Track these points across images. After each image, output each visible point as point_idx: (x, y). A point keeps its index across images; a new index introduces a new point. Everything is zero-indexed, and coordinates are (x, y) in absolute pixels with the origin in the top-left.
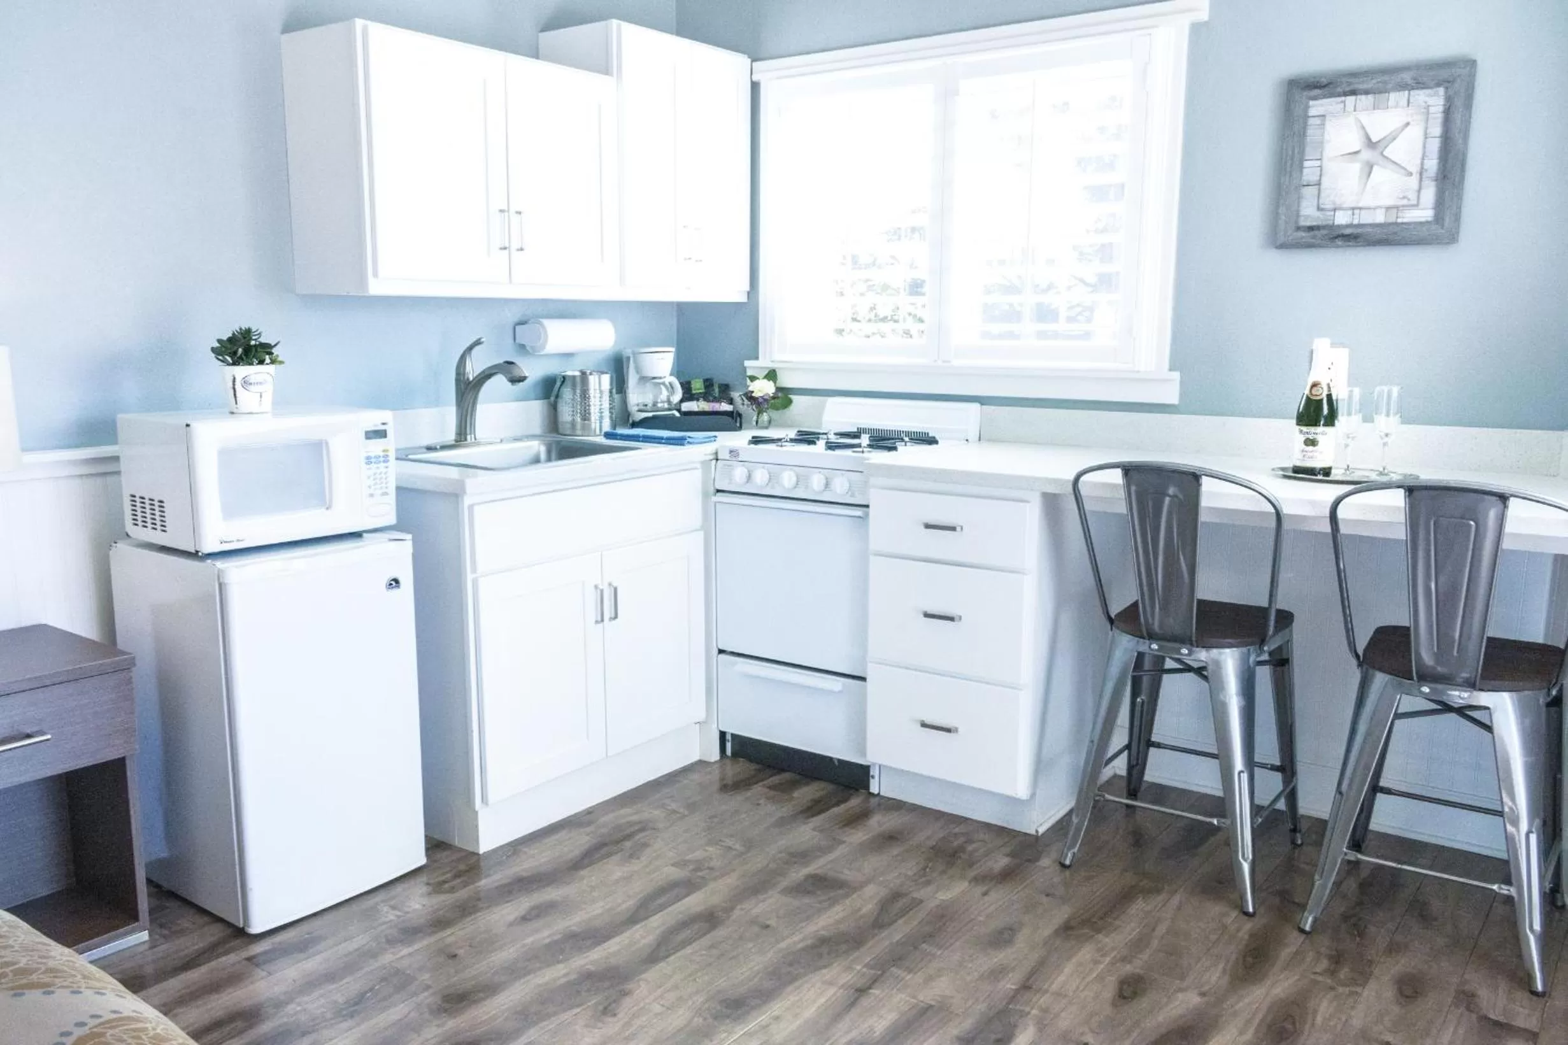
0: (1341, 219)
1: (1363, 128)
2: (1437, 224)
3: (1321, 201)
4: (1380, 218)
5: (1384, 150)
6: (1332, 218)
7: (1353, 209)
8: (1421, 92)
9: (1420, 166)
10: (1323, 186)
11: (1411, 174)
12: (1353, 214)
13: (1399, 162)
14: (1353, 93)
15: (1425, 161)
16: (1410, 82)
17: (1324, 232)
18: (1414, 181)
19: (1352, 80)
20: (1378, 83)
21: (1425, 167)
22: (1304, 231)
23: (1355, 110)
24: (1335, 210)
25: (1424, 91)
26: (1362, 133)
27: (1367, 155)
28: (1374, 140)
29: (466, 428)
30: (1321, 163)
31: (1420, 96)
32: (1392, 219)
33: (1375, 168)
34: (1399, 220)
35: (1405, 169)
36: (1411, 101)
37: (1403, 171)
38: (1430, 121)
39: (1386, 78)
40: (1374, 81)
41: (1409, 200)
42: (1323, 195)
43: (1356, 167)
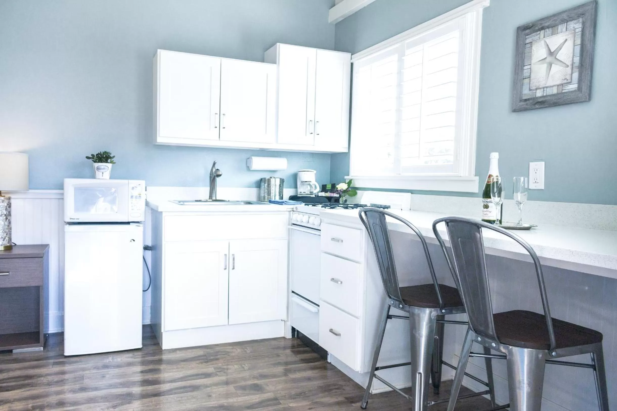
0: (539, 94)
1: (548, 45)
2: (579, 91)
3: (531, 85)
4: (555, 91)
5: (556, 56)
6: (535, 94)
7: (544, 88)
8: (572, 22)
9: (572, 61)
10: (532, 78)
11: (568, 66)
12: (544, 91)
13: (563, 61)
14: (543, 28)
15: (574, 58)
16: (566, 18)
17: (531, 101)
18: (569, 70)
19: (543, 22)
20: (552, 21)
21: (574, 61)
22: (523, 102)
23: (544, 37)
24: (536, 89)
25: (573, 21)
26: (547, 48)
27: (549, 59)
28: (552, 51)
29: (212, 195)
30: (531, 67)
31: (572, 25)
32: (560, 91)
33: (553, 65)
34: (563, 91)
35: (565, 64)
36: (568, 27)
37: (564, 65)
38: (576, 36)
39: (556, 18)
40: (551, 21)
41: (567, 80)
42: (531, 83)
43: (544, 67)
